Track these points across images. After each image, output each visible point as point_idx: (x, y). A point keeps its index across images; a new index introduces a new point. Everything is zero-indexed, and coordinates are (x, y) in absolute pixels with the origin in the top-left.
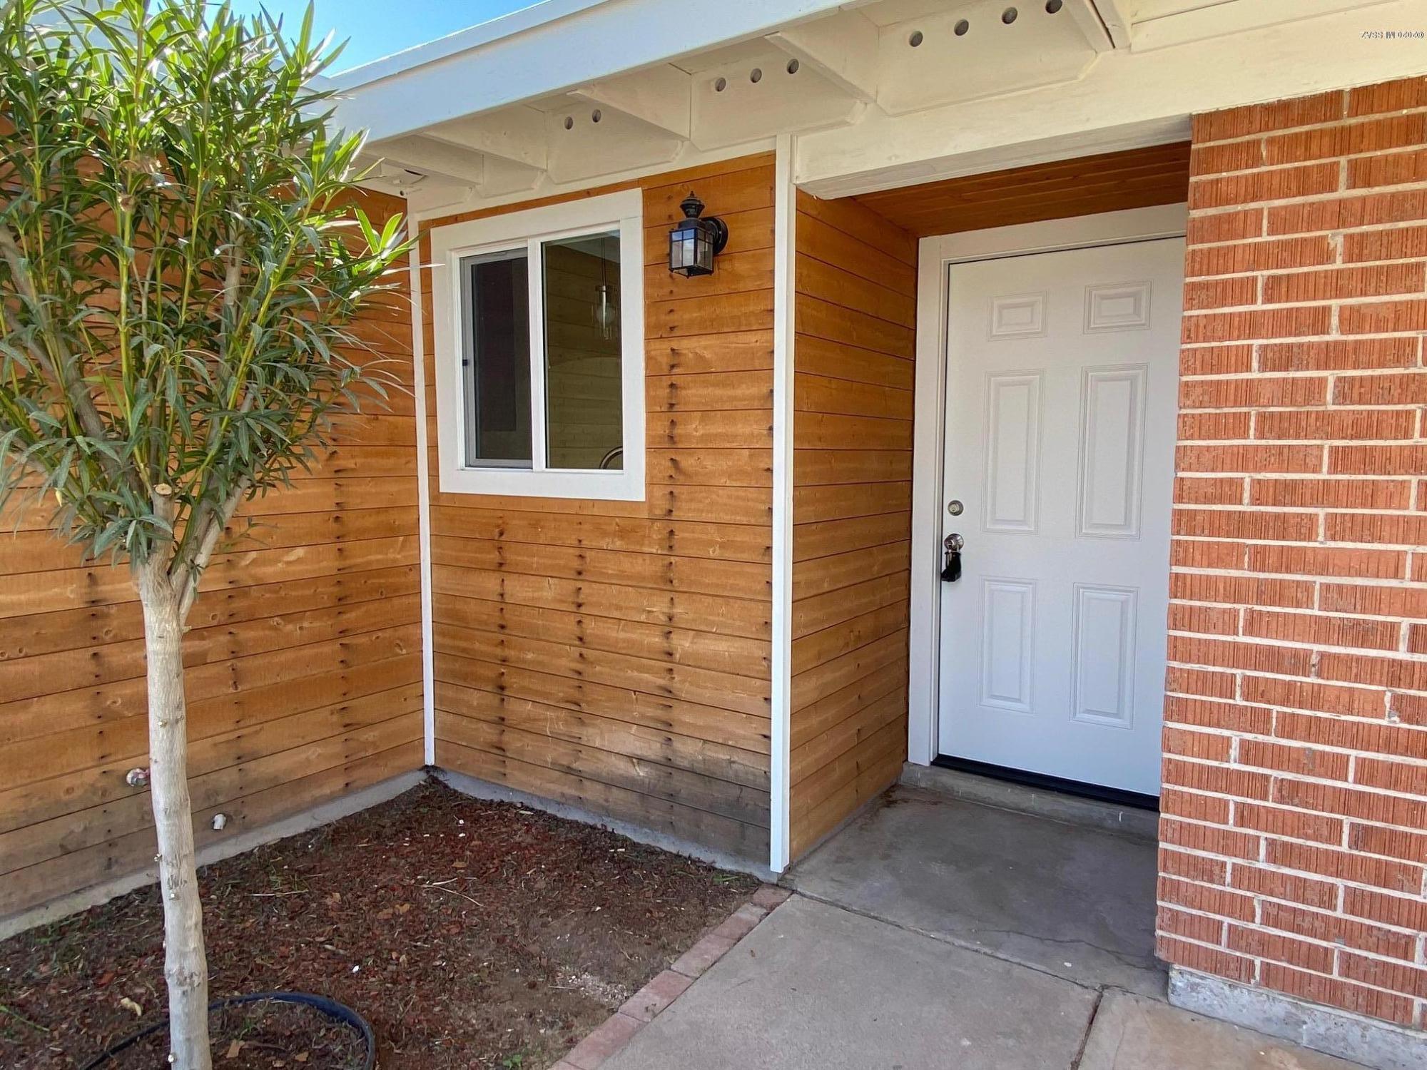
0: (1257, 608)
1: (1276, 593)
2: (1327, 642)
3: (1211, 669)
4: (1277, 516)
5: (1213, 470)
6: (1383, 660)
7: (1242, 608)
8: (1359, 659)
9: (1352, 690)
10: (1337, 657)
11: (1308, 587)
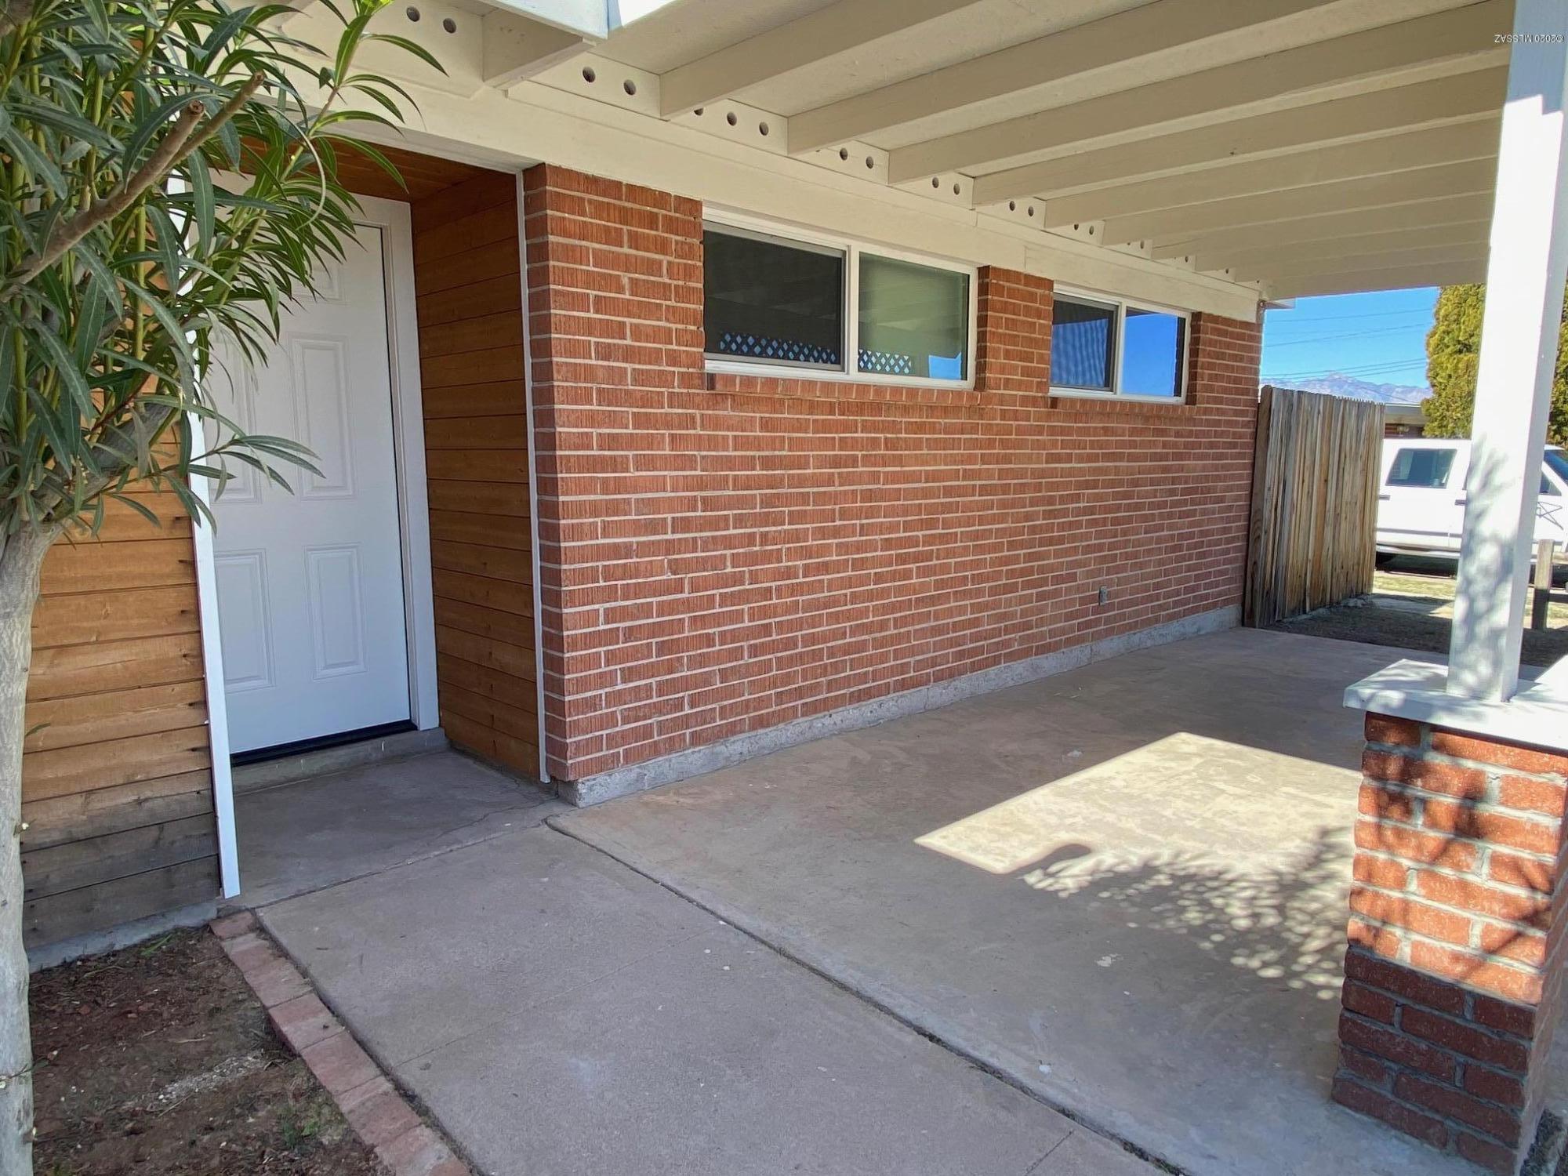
0: (607, 519)
1: (614, 508)
2: (640, 535)
3: (585, 565)
4: (611, 457)
5: (577, 427)
6: (662, 540)
7: (598, 520)
8: (653, 542)
9: (651, 561)
10: (644, 542)
11: (627, 501)
